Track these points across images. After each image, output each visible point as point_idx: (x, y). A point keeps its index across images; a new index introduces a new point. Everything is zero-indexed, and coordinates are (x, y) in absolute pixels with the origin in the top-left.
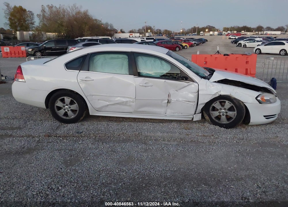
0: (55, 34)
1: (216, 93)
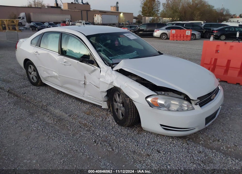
1: (111, 83)
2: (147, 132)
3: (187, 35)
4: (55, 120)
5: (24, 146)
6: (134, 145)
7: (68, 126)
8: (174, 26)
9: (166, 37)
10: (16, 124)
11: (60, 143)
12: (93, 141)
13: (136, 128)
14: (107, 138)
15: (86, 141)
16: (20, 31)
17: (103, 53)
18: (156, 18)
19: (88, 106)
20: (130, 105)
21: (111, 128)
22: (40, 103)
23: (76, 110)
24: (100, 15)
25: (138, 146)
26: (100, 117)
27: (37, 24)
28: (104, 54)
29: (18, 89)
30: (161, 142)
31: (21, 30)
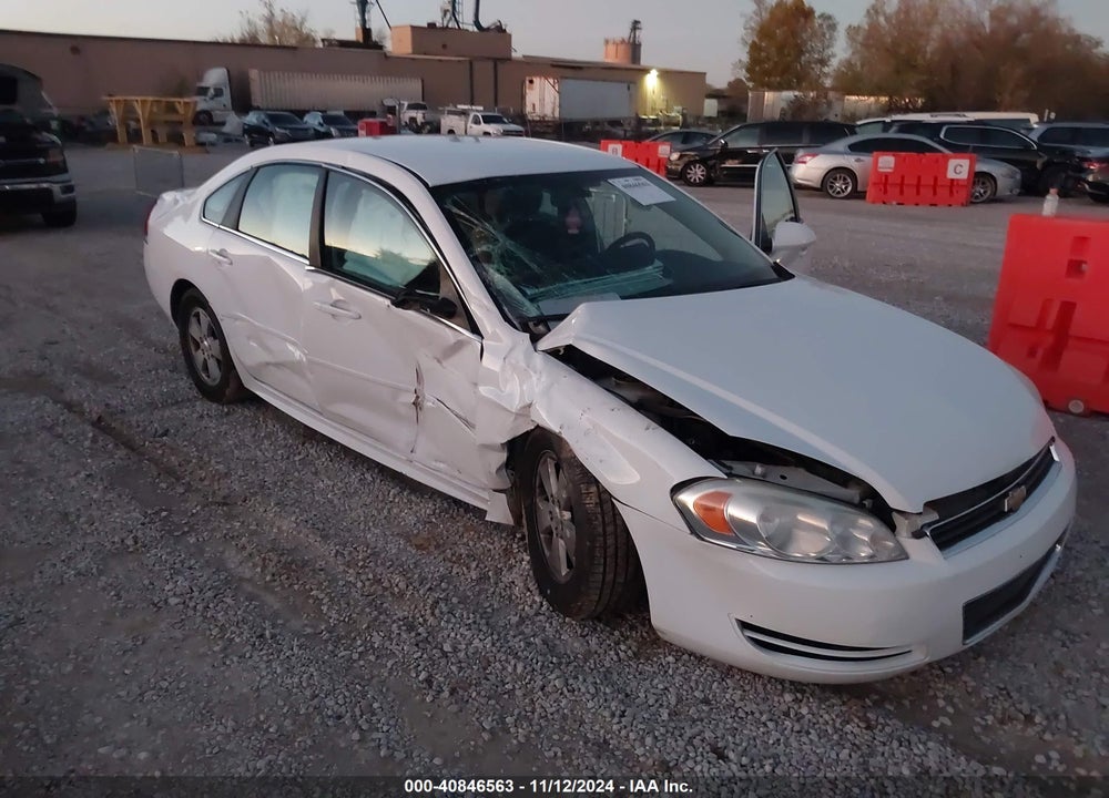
0: (877, 101)
1: (524, 407)
2: (680, 652)
3: (952, 180)
4: (271, 569)
5: (114, 679)
6: (606, 714)
7: (321, 596)
8: (892, 134)
9: (849, 189)
10: (100, 575)
11: (270, 677)
12: (420, 678)
13: (632, 628)
14: (485, 669)
15: (390, 674)
16: (199, 148)
17: (498, 271)
18: (812, 94)
19: (426, 508)
20: (600, 519)
21: (515, 619)
22: (221, 481)
23: (371, 524)
24: (551, 81)
25: (623, 719)
26: (474, 565)
27: (275, 119)
28: (502, 274)
29: (141, 412)
30: (742, 704)
31: (202, 144)
